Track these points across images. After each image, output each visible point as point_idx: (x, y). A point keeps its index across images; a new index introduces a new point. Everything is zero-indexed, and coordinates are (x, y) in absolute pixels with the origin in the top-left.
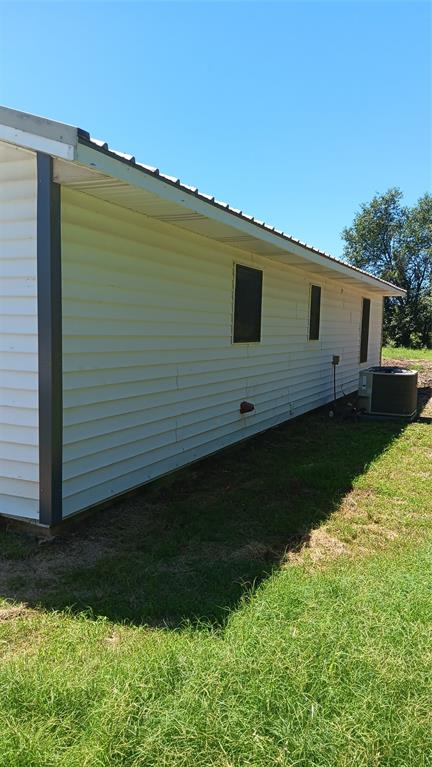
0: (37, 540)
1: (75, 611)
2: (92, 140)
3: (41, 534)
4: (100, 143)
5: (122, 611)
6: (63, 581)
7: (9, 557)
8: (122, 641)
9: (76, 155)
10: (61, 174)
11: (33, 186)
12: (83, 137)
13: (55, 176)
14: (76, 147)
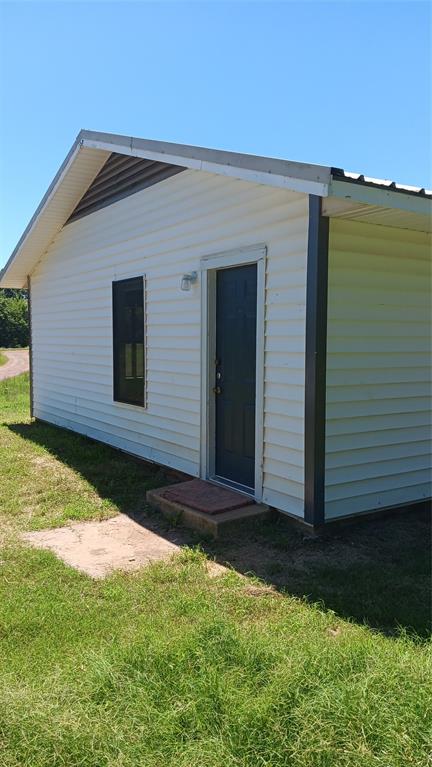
0: (303, 536)
1: (311, 600)
2: (347, 174)
3: (307, 531)
4: (355, 176)
5: (349, 609)
6: (314, 575)
7: (275, 547)
8: (346, 635)
9: (330, 192)
10: (329, 208)
11: (304, 222)
12: (337, 174)
13: (323, 209)
14: (330, 184)
